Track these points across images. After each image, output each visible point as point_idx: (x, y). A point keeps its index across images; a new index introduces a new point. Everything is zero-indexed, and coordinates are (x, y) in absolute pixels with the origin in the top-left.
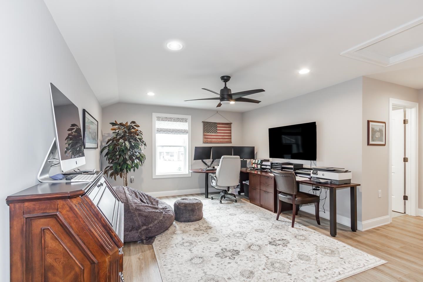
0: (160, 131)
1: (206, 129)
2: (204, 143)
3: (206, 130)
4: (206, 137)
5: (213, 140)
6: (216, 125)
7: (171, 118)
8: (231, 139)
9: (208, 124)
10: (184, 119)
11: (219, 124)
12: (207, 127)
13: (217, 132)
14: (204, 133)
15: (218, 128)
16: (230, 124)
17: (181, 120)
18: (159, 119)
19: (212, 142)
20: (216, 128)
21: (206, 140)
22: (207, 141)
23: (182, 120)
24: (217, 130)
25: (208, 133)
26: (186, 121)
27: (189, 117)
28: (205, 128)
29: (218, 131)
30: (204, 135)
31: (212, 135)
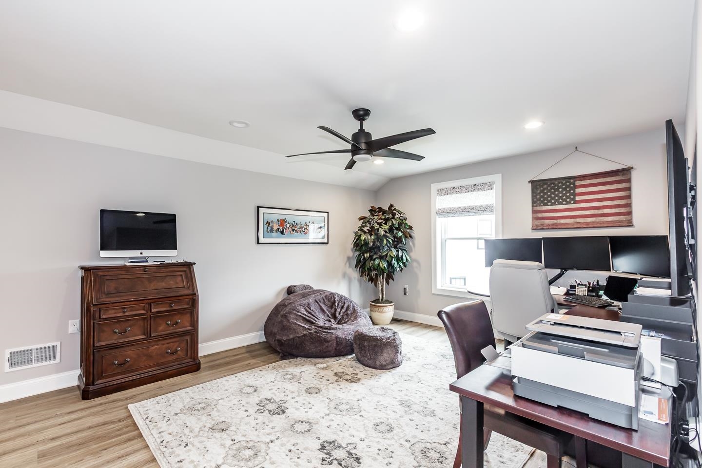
0: (443, 213)
1: (538, 197)
2: (535, 228)
3: (539, 200)
4: (540, 215)
5: (562, 221)
6: (571, 183)
7: (461, 188)
8: (629, 213)
9: (546, 184)
10: (485, 184)
11: (584, 177)
12: (542, 191)
13: (574, 199)
14: (533, 206)
15: (578, 190)
16: (625, 173)
17: (479, 187)
18: (441, 192)
19: (559, 227)
20: (570, 190)
21: (538, 222)
22: (542, 224)
23: (482, 188)
24: (575, 195)
25: (546, 205)
26: (490, 186)
27: (497, 178)
28: (536, 196)
29: (577, 198)
30: (534, 212)
31: (559, 210)
